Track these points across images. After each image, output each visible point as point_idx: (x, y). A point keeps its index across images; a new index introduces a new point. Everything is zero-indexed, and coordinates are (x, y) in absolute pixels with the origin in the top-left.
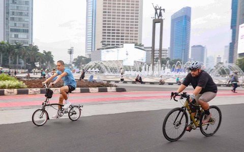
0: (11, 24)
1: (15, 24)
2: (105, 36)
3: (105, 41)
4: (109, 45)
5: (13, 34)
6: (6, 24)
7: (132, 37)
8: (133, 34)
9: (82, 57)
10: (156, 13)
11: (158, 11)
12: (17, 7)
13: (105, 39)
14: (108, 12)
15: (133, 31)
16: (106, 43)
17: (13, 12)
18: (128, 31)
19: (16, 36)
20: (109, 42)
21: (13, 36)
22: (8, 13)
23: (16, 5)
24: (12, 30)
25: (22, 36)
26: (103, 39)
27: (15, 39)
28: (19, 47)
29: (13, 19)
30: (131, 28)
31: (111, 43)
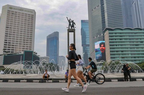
2: (6, 45)
3: (6, 49)
4: (9, 52)
7: (28, 47)
8: (28, 45)
10: (70, 24)
11: (71, 23)
13: (6, 47)
14: (10, 28)
15: (28, 43)
16: (7, 51)
18: (25, 42)
20: (10, 50)
26: (4, 47)
30: (27, 40)
31: (11, 51)
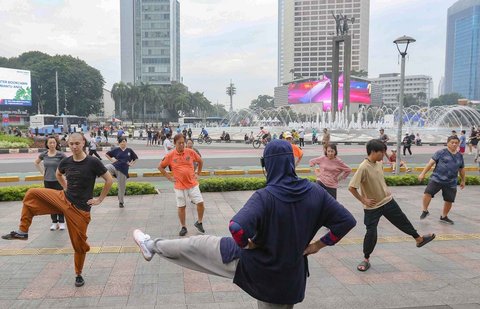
0: (144, 51)
1: (150, 51)
2: (299, 59)
5: (146, 67)
6: (136, 52)
9: (266, 97)
10: (338, 26)
12: (152, 24)
13: (299, 64)
14: (304, 19)
16: (301, 72)
17: (146, 34)
19: (152, 70)
20: (307, 69)
21: (147, 70)
22: (138, 35)
23: (150, 22)
24: (146, 61)
25: (160, 69)
26: (296, 65)
27: (151, 74)
28: (145, 88)
29: (146, 43)
